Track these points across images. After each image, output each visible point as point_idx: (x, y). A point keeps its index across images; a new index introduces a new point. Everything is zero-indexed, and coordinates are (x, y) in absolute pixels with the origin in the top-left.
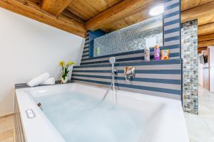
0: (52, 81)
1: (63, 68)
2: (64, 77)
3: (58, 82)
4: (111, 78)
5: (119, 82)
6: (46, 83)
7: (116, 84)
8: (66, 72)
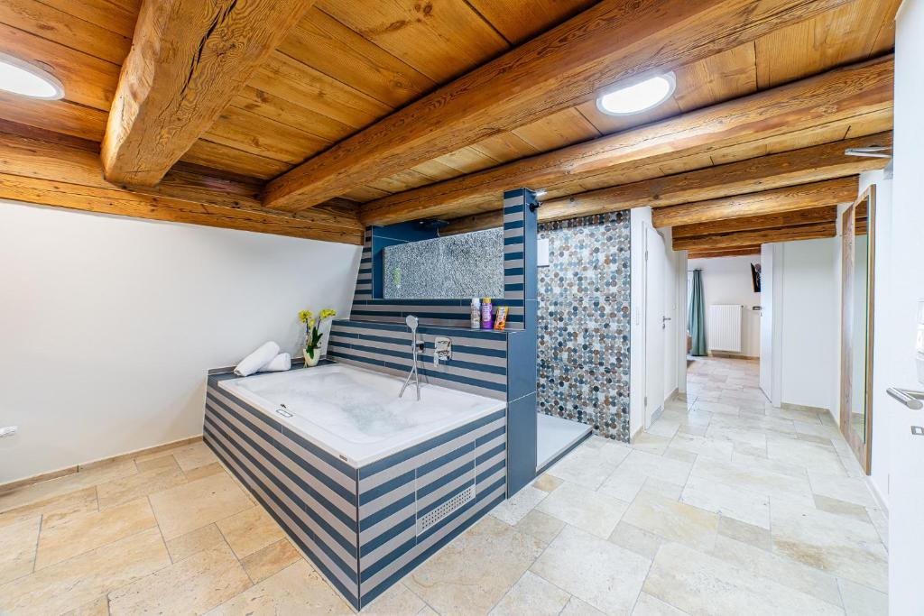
0: (283, 361)
1: (308, 328)
2: (310, 350)
3: (298, 364)
4: (410, 356)
5: (427, 366)
6: (271, 367)
7: (421, 371)
8: (316, 337)
